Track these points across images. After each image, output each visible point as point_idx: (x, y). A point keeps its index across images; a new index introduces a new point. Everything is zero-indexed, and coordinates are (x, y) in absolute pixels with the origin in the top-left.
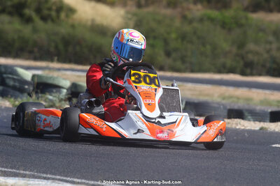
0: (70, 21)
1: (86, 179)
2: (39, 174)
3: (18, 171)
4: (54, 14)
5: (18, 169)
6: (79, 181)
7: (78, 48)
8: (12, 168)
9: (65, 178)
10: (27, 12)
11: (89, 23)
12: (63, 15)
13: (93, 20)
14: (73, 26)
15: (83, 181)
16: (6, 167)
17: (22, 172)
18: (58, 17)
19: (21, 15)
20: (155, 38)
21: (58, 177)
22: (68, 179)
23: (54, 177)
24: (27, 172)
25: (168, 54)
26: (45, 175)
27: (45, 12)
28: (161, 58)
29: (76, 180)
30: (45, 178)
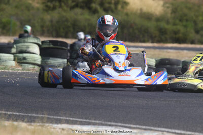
0: (125, 11)
1: (139, 125)
2: (106, 123)
3: (90, 121)
4: (113, 6)
5: (90, 119)
6: (135, 126)
7: (131, 30)
8: (86, 119)
9: (124, 125)
10: (94, 5)
11: (139, 12)
12: (119, 7)
13: (141, 10)
14: (127, 14)
15: (138, 126)
16: (82, 118)
17: (93, 121)
18: (116, 8)
19: (90, 8)
20: (187, 20)
21: (120, 124)
22: (127, 125)
23: (116, 124)
24: (97, 122)
25: (197, 32)
26: (109, 123)
27: (107, 5)
28: (192, 35)
29: (132, 126)
30: (110, 125)
